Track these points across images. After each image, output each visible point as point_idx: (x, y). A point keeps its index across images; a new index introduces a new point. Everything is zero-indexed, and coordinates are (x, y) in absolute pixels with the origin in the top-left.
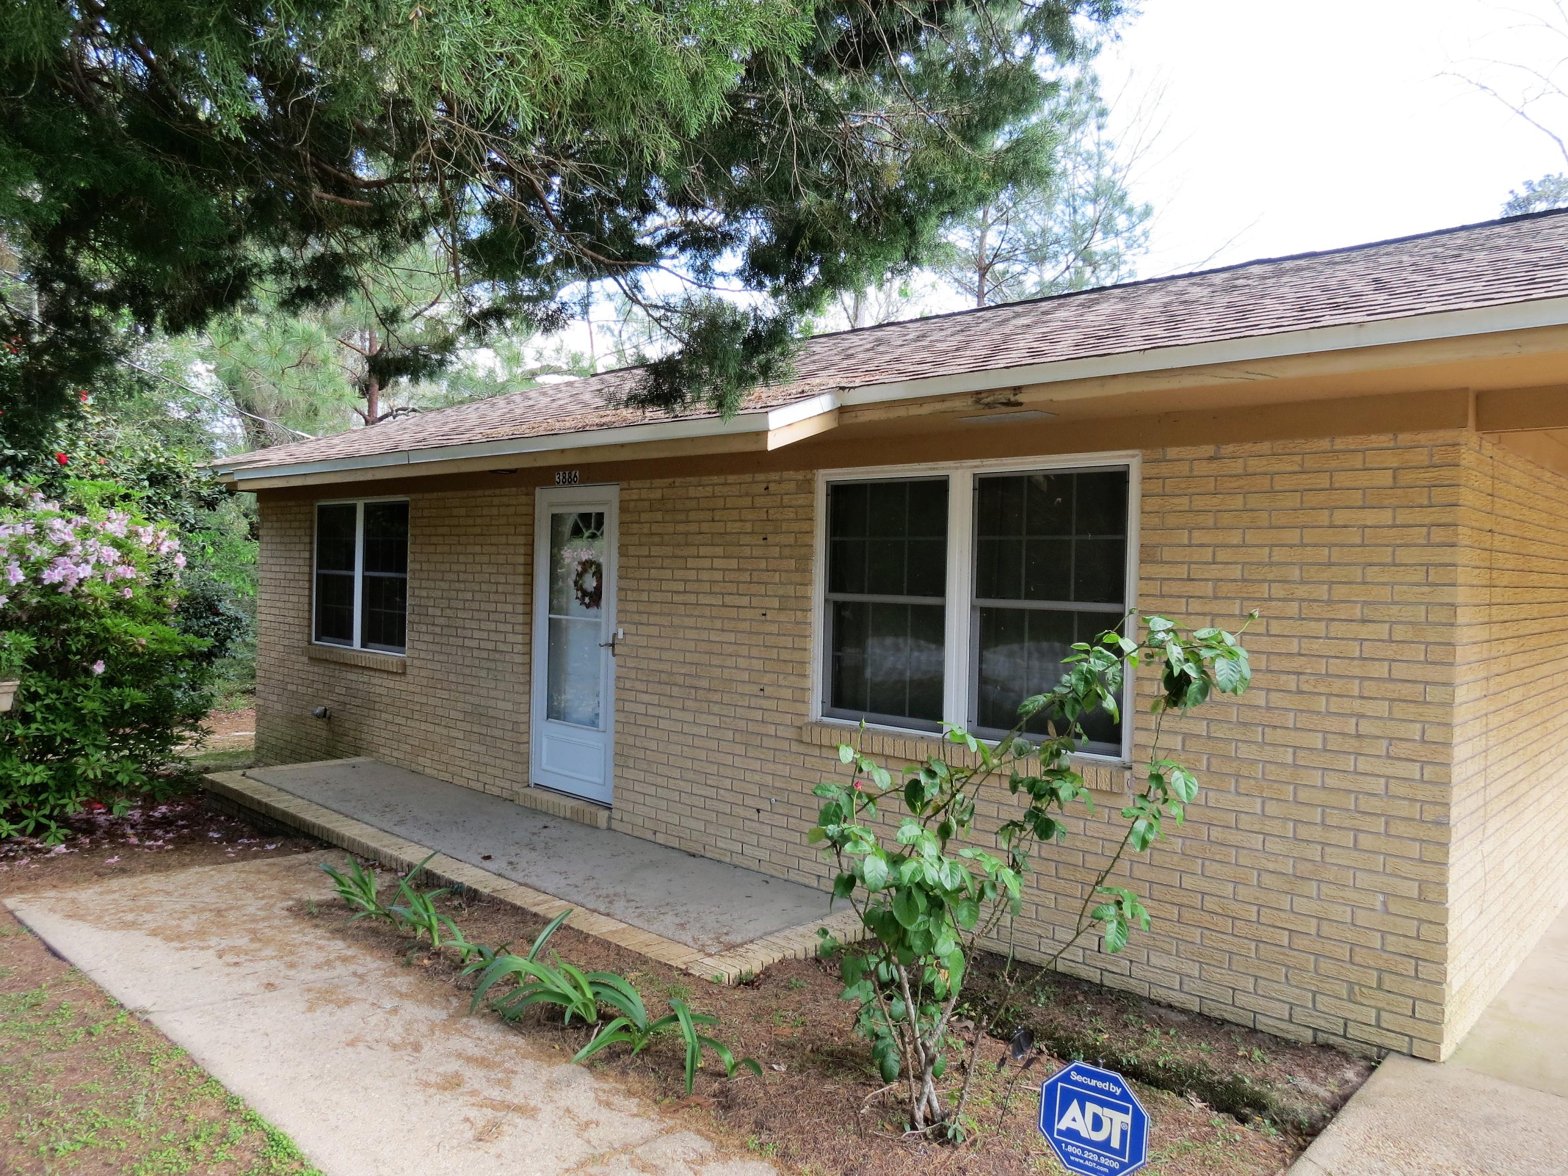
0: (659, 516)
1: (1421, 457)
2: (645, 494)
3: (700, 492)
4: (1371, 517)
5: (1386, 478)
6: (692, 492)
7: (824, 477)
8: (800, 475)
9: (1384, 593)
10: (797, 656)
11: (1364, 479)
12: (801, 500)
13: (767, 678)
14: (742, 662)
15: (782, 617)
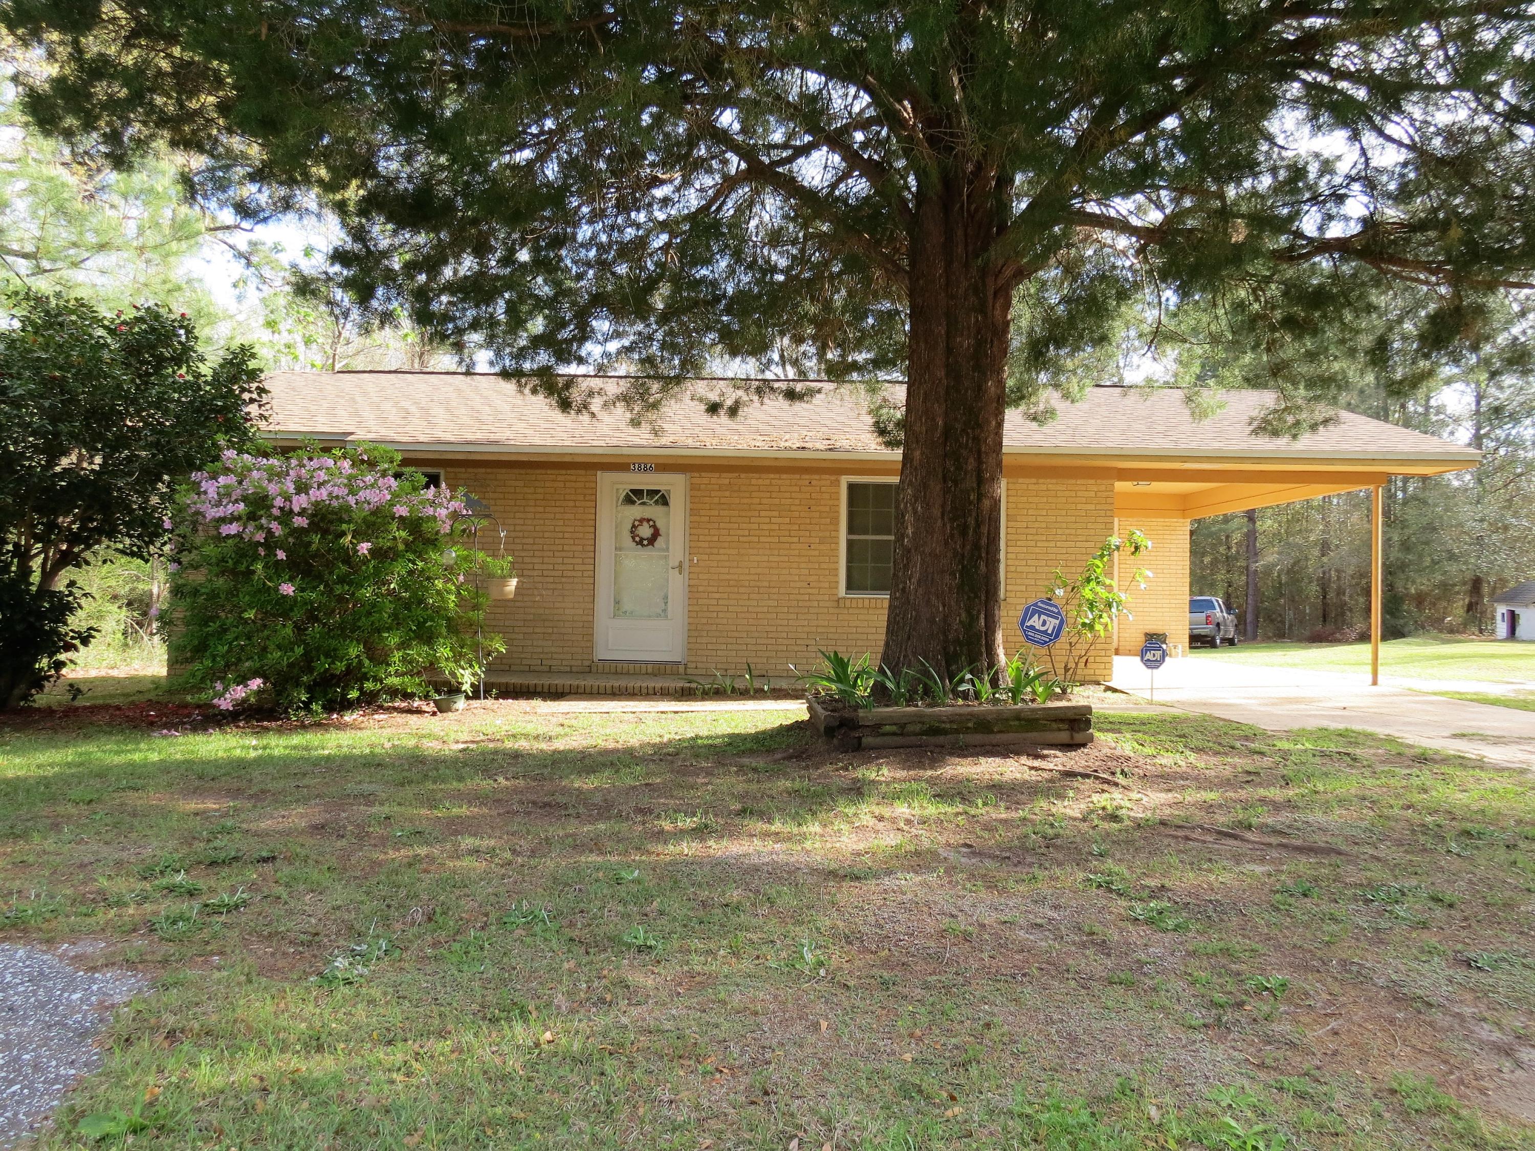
0: (727, 494)
1: (1103, 488)
2: (713, 481)
3: (760, 482)
4: (1089, 507)
5: (1093, 494)
6: (754, 482)
7: (845, 480)
8: (833, 478)
9: (1092, 532)
10: (832, 566)
11: (1086, 494)
12: (833, 490)
13: (812, 579)
14: (793, 571)
15: (822, 547)
